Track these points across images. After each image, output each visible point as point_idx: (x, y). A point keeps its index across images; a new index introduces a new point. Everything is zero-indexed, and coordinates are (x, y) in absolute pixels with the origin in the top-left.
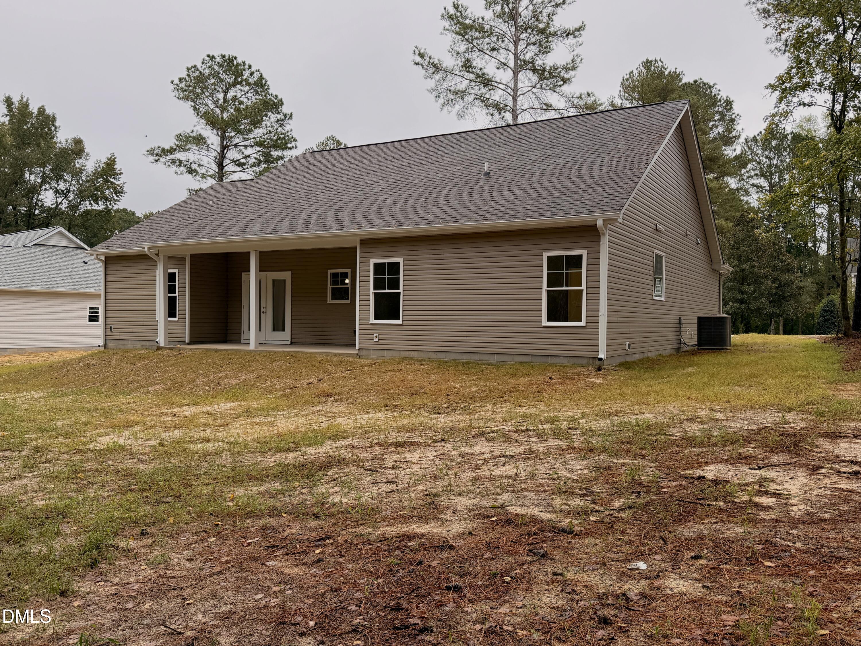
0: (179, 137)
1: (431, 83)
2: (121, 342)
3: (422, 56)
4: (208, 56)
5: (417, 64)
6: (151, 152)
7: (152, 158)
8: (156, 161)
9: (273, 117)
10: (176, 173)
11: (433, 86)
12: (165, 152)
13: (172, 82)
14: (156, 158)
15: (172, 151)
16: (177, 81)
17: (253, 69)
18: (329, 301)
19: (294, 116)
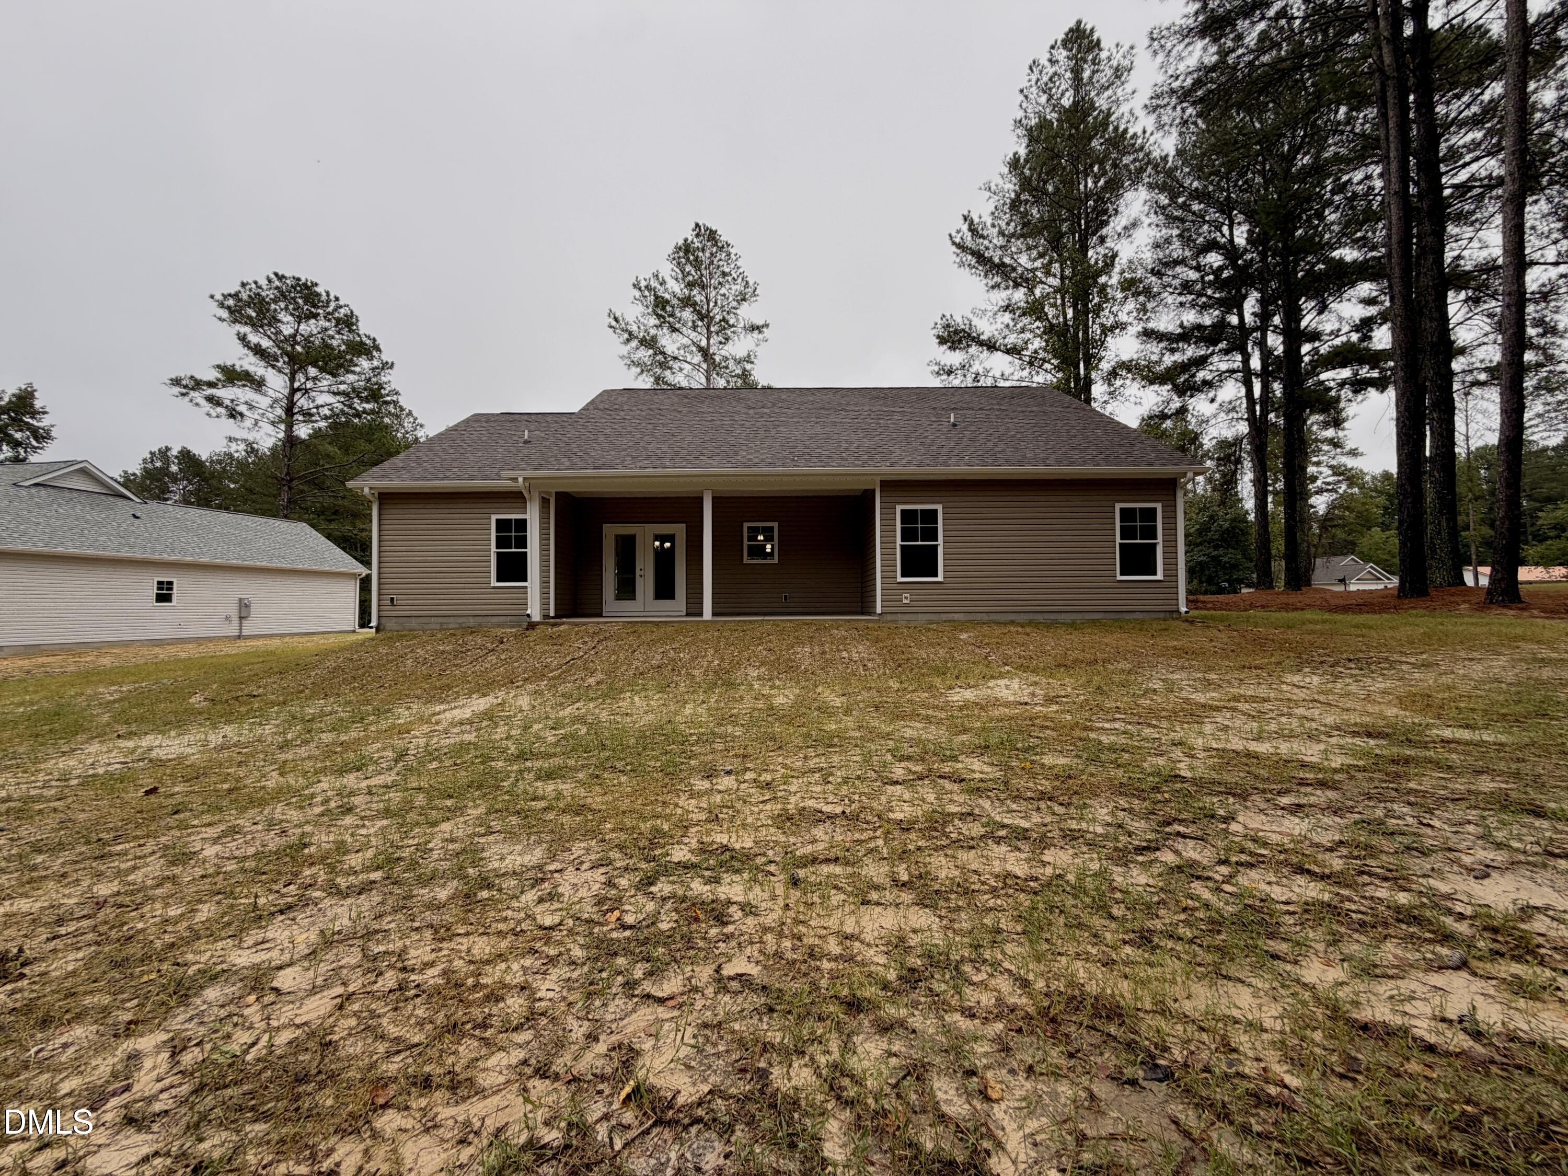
0: (222, 368)
1: (625, 350)
2: (413, 619)
3: (616, 320)
4: (276, 274)
5: (611, 327)
6: (176, 382)
7: (177, 390)
8: (183, 395)
9: (364, 364)
10: (208, 414)
11: (625, 353)
12: (198, 384)
13: (212, 297)
14: (184, 391)
15: (211, 385)
16: (220, 297)
17: (341, 303)
18: (746, 560)
19: (395, 366)
